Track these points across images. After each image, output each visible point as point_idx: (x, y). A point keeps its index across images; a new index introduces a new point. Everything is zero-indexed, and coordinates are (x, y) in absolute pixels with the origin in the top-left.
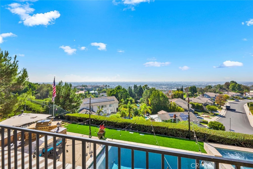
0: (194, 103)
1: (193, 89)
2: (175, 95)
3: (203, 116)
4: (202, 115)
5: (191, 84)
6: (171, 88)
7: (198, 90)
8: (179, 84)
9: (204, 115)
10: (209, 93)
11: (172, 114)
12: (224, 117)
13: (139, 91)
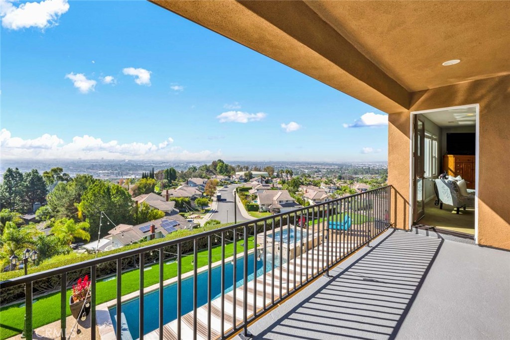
0: (177, 199)
1: (171, 174)
2: (139, 188)
3: (191, 218)
4: (189, 217)
5: (162, 164)
6: (122, 175)
7: (177, 175)
8: (139, 166)
9: (192, 216)
10: (195, 179)
11: (146, 227)
12: (217, 212)
13: (27, 186)
